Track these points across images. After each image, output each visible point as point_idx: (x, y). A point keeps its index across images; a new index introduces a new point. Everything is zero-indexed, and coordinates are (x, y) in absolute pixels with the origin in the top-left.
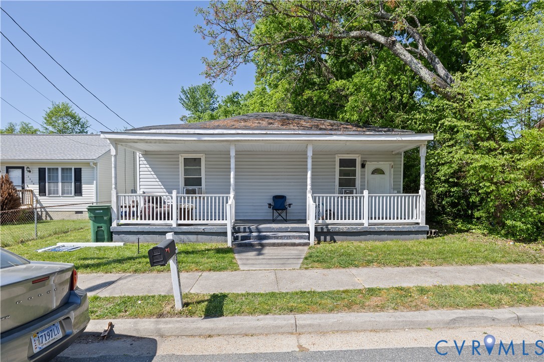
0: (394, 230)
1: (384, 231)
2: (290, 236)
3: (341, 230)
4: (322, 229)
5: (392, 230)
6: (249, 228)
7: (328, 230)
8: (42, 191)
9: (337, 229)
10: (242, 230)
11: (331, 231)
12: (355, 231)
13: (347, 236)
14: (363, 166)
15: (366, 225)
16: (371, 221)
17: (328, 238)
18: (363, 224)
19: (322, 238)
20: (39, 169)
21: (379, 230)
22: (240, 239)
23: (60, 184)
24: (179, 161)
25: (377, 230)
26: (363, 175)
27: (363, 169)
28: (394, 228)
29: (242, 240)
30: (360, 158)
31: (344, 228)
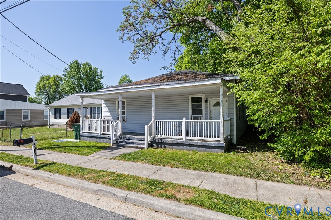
0: (200, 144)
1: (194, 144)
2: (139, 143)
3: (168, 142)
4: (158, 140)
5: (199, 144)
6: (126, 137)
7: (161, 141)
8: (91, 117)
9: (166, 141)
10: (123, 138)
11: (163, 142)
12: (176, 143)
13: (172, 146)
14: (206, 101)
15: (184, 140)
16: (187, 137)
17: (163, 146)
18: (182, 139)
19: (160, 146)
20: (91, 107)
21: (190, 144)
22: (119, 142)
23: (97, 114)
24: (116, 103)
25: (189, 143)
26: (206, 107)
27: (206, 104)
28: (200, 143)
29: (119, 143)
30: (204, 96)
31: (170, 141)
